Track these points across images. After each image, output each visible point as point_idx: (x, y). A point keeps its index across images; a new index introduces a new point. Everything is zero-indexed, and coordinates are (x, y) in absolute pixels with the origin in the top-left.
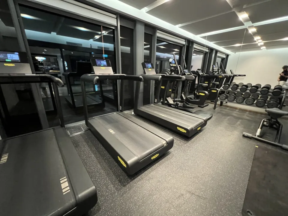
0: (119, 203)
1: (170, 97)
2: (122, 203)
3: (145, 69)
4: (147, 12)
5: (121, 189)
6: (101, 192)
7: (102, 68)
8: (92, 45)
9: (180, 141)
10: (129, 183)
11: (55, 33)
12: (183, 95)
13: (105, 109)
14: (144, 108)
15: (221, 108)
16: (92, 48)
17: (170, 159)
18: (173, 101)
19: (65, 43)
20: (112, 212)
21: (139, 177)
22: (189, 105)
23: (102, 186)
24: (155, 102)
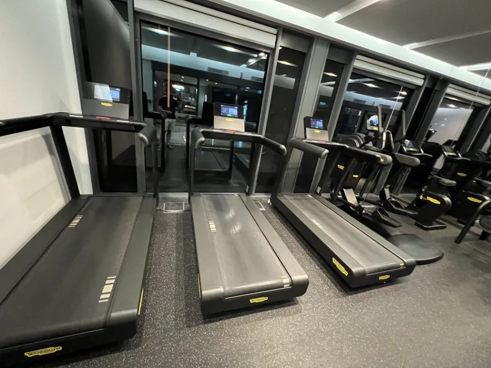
0: (168, 350)
1: (352, 190)
2: (171, 353)
3: (307, 129)
4: (338, 22)
5: (182, 329)
6: (154, 319)
7: (227, 119)
8: (243, 75)
9: (330, 287)
10: (198, 325)
11: (195, 54)
12: (387, 191)
13: (231, 181)
14: (291, 197)
16: (243, 78)
17: (290, 315)
18: (357, 198)
19: (206, 70)
20: (150, 360)
21: (218, 323)
22: (387, 215)
23: (160, 309)
24: (316, 193)
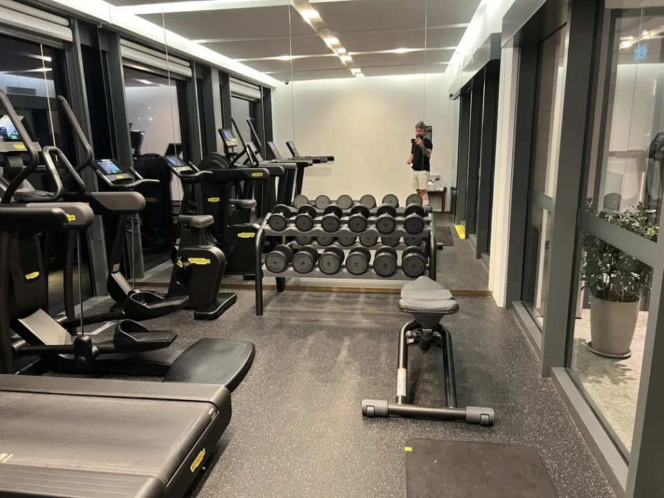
12: (118, 277)
15: (282, 301)
